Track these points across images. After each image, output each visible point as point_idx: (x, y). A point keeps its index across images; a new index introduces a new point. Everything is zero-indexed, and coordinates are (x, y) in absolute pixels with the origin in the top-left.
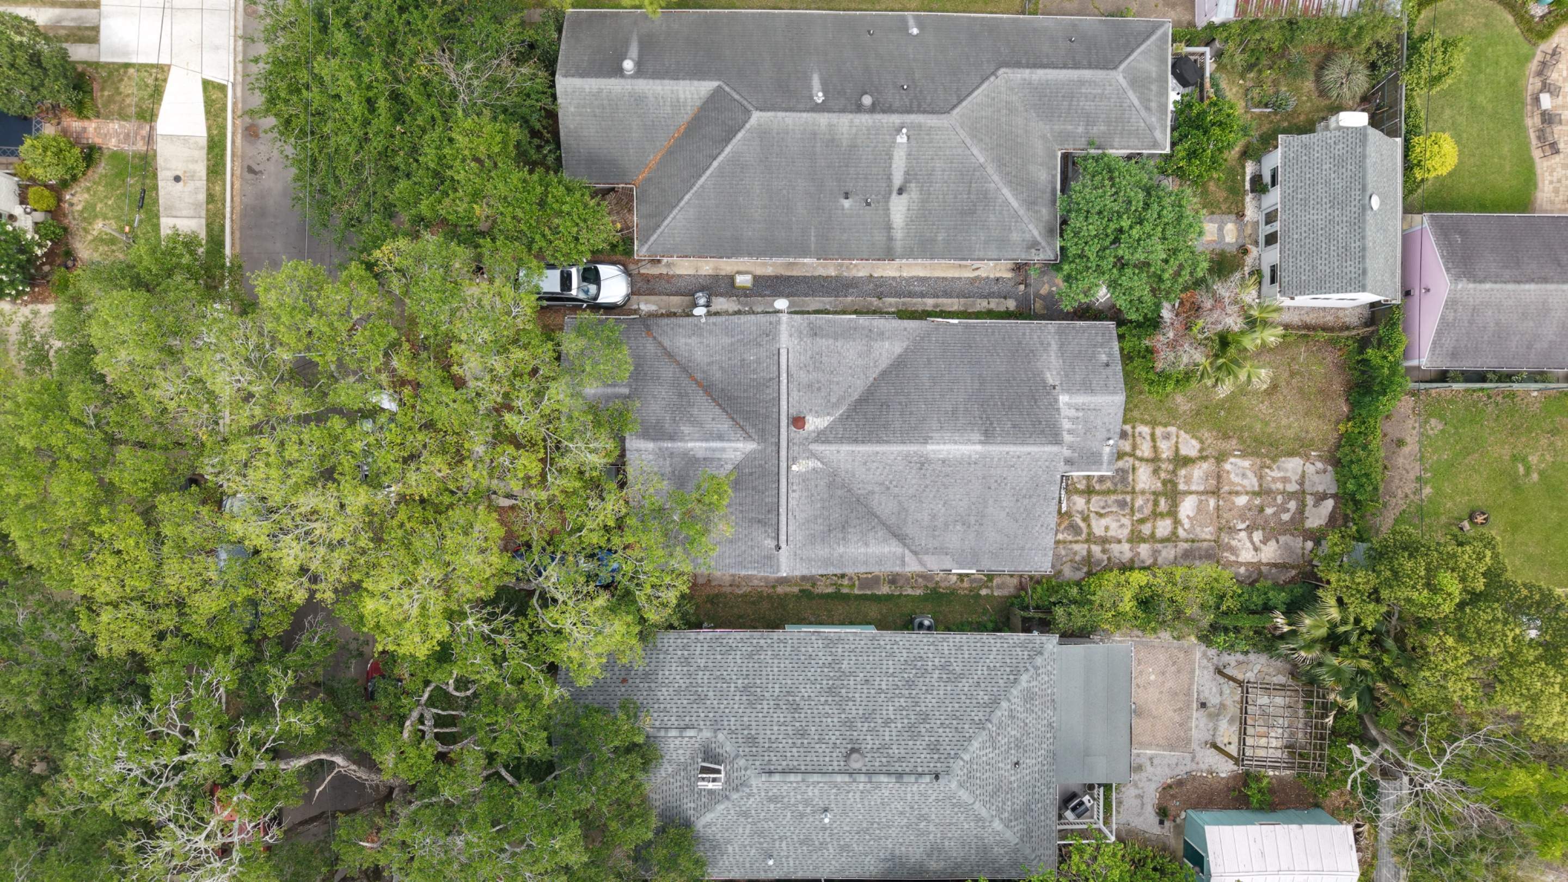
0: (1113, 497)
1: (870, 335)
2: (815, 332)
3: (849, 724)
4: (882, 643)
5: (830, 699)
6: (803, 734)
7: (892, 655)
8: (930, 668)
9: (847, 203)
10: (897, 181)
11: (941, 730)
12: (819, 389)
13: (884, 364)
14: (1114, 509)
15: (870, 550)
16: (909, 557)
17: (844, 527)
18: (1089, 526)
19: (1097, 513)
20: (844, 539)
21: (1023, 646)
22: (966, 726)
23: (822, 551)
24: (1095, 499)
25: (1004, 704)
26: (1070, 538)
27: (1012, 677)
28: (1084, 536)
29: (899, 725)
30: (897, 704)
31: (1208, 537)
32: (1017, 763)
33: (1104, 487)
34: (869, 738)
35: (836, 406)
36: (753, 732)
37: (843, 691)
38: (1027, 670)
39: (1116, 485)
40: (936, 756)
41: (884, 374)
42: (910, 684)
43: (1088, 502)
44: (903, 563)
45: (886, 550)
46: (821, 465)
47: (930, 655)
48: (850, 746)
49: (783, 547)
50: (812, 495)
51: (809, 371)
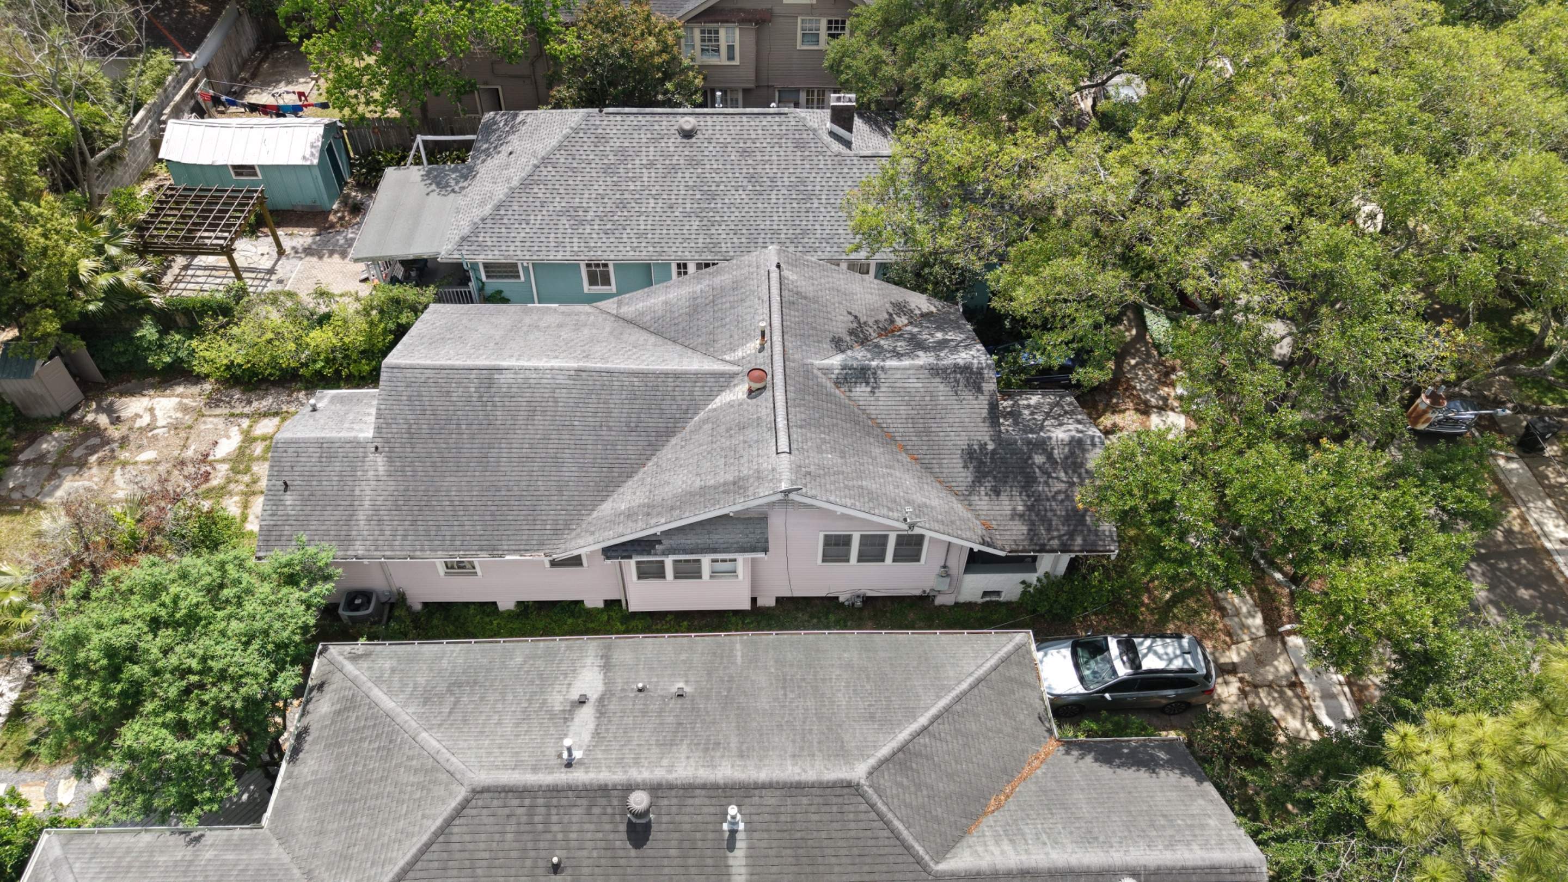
3: (693, 163)
4: (651, 249)
5: (714, 188)
6: (744, 153)
7: (639, 236)
8: (597, 222)
9: (680, 687)
11: (591, 157)
12: (729, 430)
13: (629, 485)
15: (662, 298)
16: (611, 307)
17: (695, 310)
20: (695, 299)
21: (482, 247)
22: (562, 160)
23: (723, 280)
25: (515, 183)
27: (502, 212)
29: (637, 162)
30: (638, 183)
31: (211, 419)
34: (672, 149)
35: (705, 421)
36: (799, 153)
37: (698, 197)
38: (483, 219)
40: (600, 131)
41: (630, 475)
42: (622, 205)
44: (619, 302)
45: (639, 305)
46: (727, 358)
47: (594, 236)
48: (694, 140)
49: (773, 268)
50: (737, 325)
51: (744, 442)
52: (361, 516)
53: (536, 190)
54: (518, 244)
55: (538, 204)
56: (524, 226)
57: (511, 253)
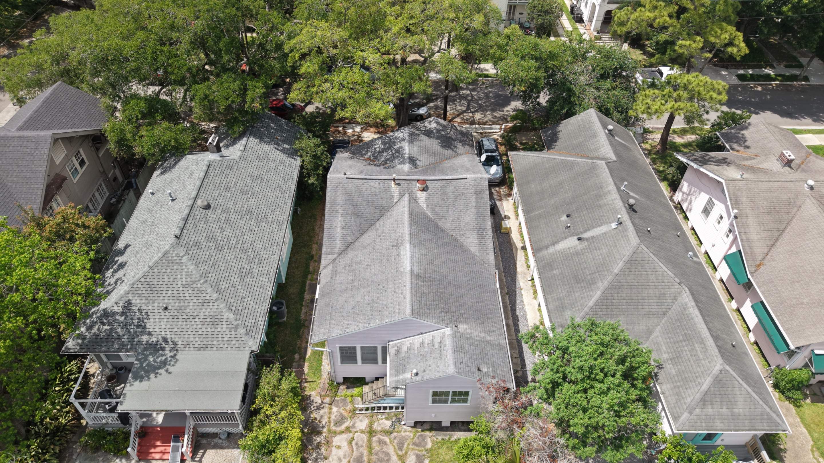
0: (365, 452)
1: (480, 230)
2: (478, 194)
3: (227, 211)
4: (275, 247)
5: (245, 209)
6: (227, 189)
8: (252, 265)
9: (564, 218)
10: (586, 235)
11: (208, 253)
12: (443, 199)
13: (463, 240)
14: (354, 453)
15: (339, 230)
16: (331, 257)
17: (355, 214)
18: (342, 432)
19: (353, 439)
20: (347, 214)
21: (255, 325)
22: (206, 267)
23: (340, 200)
24: (365, 437)
25: (215, 296)
26: (333, 417)
27: (234, 308)
28: (334, 428)
29: (218, 234)
30: (232, 239)
32: (166, 308)
33: (374, 444)
34: (215, 216)
35: (433, 210)
36: (235, 170)
37: (248, 217)
38: (236, 320)
39: (376, 454)
40: (191, 243)
41: (457, 241)
42: (244, 251)
43: (362, 432)
44: (328, 254)
45: (338, 242)
46: (395, 201)
47: (261, 269)
48: (212, 206)
49: (346, 176)
50: (376, 195)
51: (454, 192)
53: (223, 287)
54: (257, 307)
55: (233, 289)
56: (246, 300)
57: (262, 312)
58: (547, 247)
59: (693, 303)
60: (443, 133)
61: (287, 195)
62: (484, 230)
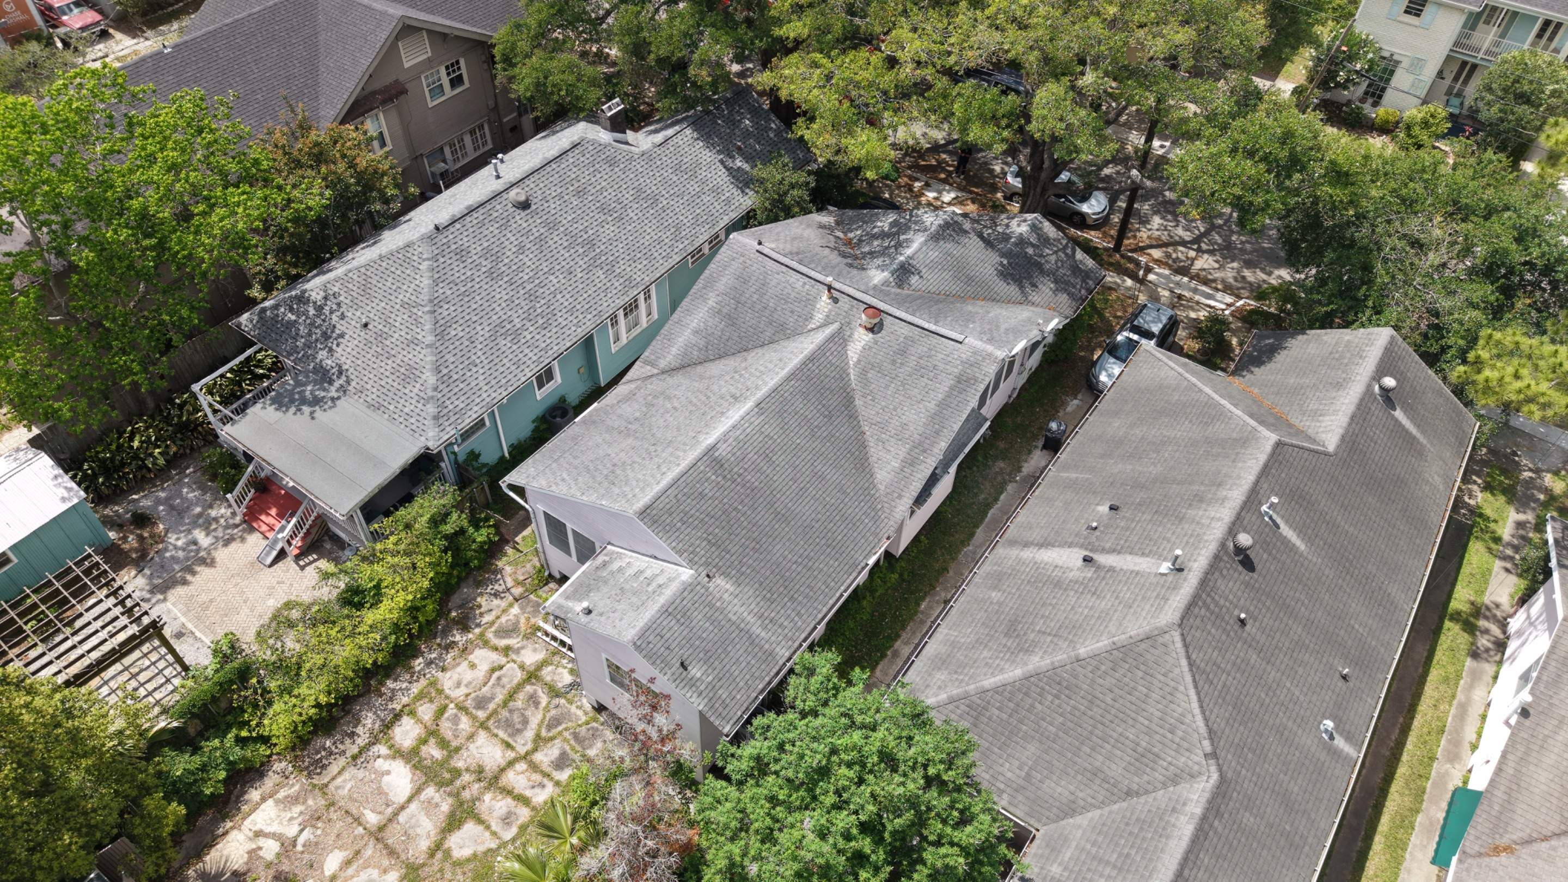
0: (500, 697)
1: (920, 448)
2: (963, 382)
3: (552, 226)
4: (589, 316)
5: (585, 236)
6: (580, 193)
7: (571, 311)
8: (528, 324)
10: (1104, 559)
11: (469, 273)
12: (894, 362)
13: (874, 451)
14: (484, 689)
15: (688, 333)
16: (648, 370)
17: (731, 319)
18: (496, 649)
19: (501, 668)
20: (719, 312)
21: (460, 413)
22: (449, 292)
23: (724, 282)
24: (519, 676)
25: (430, 339)
26: (503, 619)
27: (445, 371)
28: (490, 635)
29: (509, 253)
30: (527, 271)
32: (366, 325)
33: (521, 696)
34: (525, 225)
35: (863, 373)
36: (617, 169)
37: (581, 251)
38: (435, 389)
39: (511, 711)
40: (454, 247)
41: (863, 446)
42: (532, 297)
43: (522, 667)
44: (647, 363)
45: (674, 350)
46: (811, 326)
47: (537, 337)
48: (533, 207)
49: (758, 247)
50: (786, 302)
51: (921, 358)
52: (757, 630)
53: (453, 333)
54: (485, 388)
55: (467, 343)
56: (475, 370)
57: (488, 400)
58: (1026, 545)
59: (1199, 811)
60: (1030, 251)
61: (681, 246)
62: (924, 451)
